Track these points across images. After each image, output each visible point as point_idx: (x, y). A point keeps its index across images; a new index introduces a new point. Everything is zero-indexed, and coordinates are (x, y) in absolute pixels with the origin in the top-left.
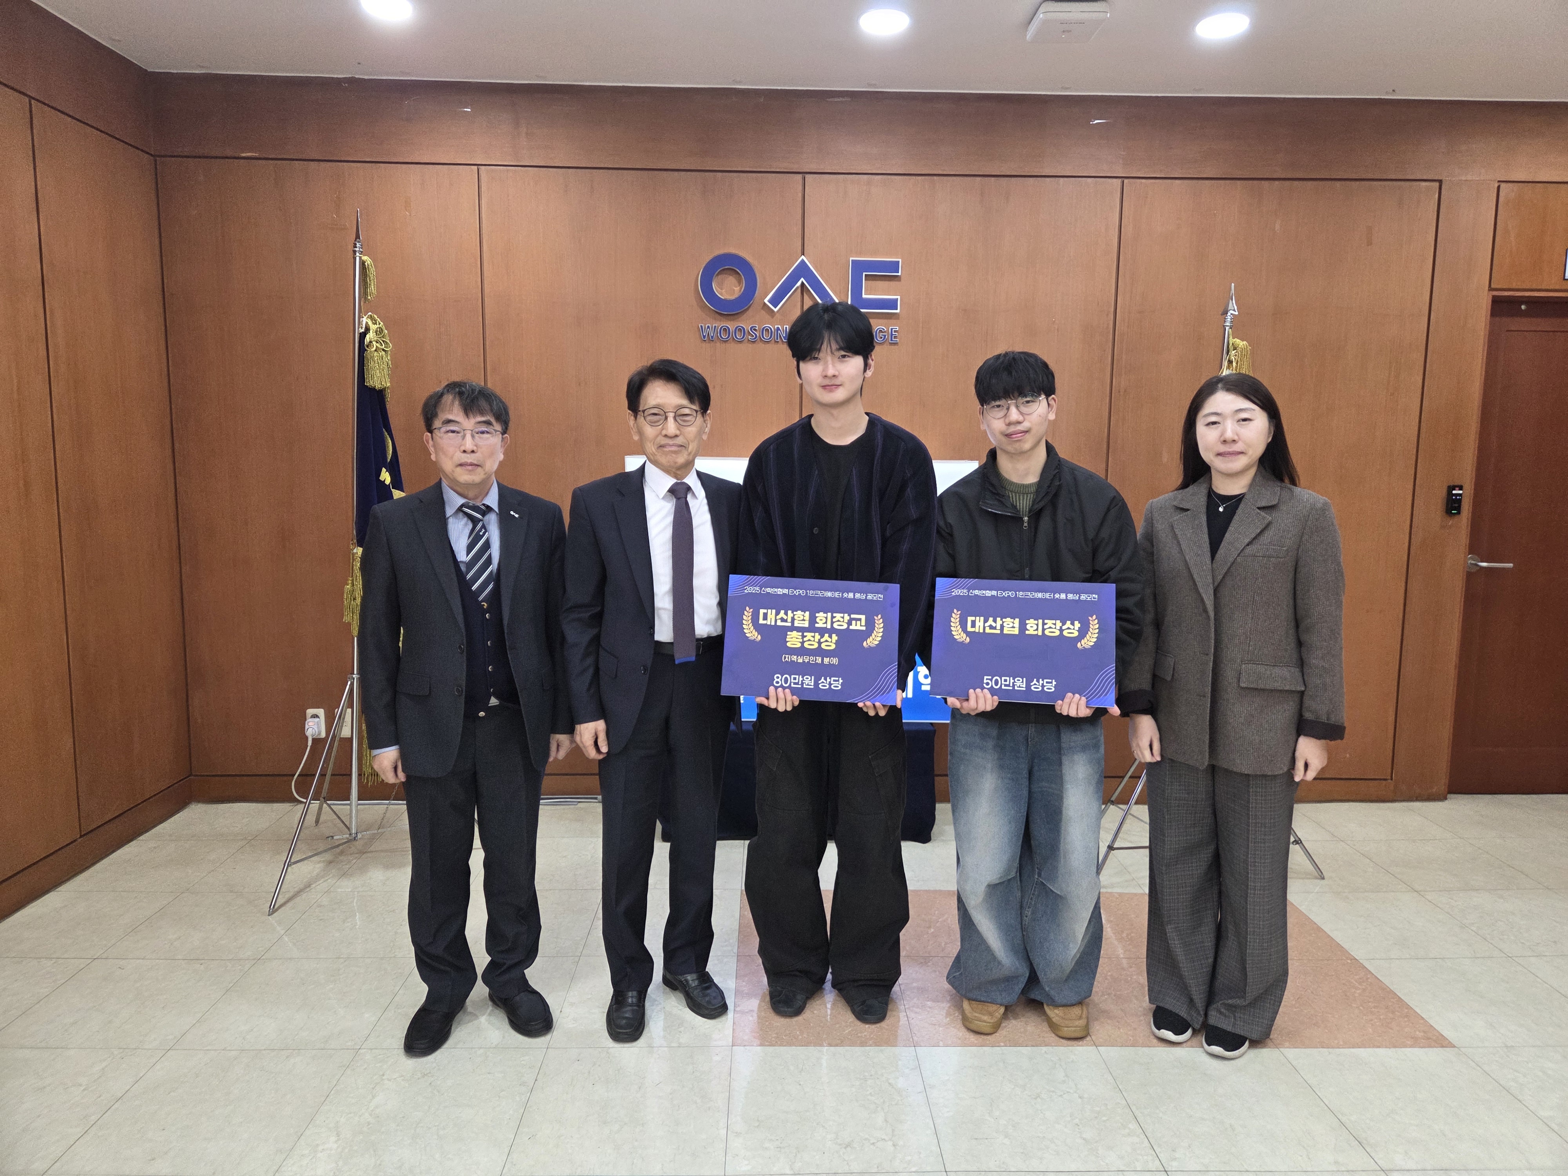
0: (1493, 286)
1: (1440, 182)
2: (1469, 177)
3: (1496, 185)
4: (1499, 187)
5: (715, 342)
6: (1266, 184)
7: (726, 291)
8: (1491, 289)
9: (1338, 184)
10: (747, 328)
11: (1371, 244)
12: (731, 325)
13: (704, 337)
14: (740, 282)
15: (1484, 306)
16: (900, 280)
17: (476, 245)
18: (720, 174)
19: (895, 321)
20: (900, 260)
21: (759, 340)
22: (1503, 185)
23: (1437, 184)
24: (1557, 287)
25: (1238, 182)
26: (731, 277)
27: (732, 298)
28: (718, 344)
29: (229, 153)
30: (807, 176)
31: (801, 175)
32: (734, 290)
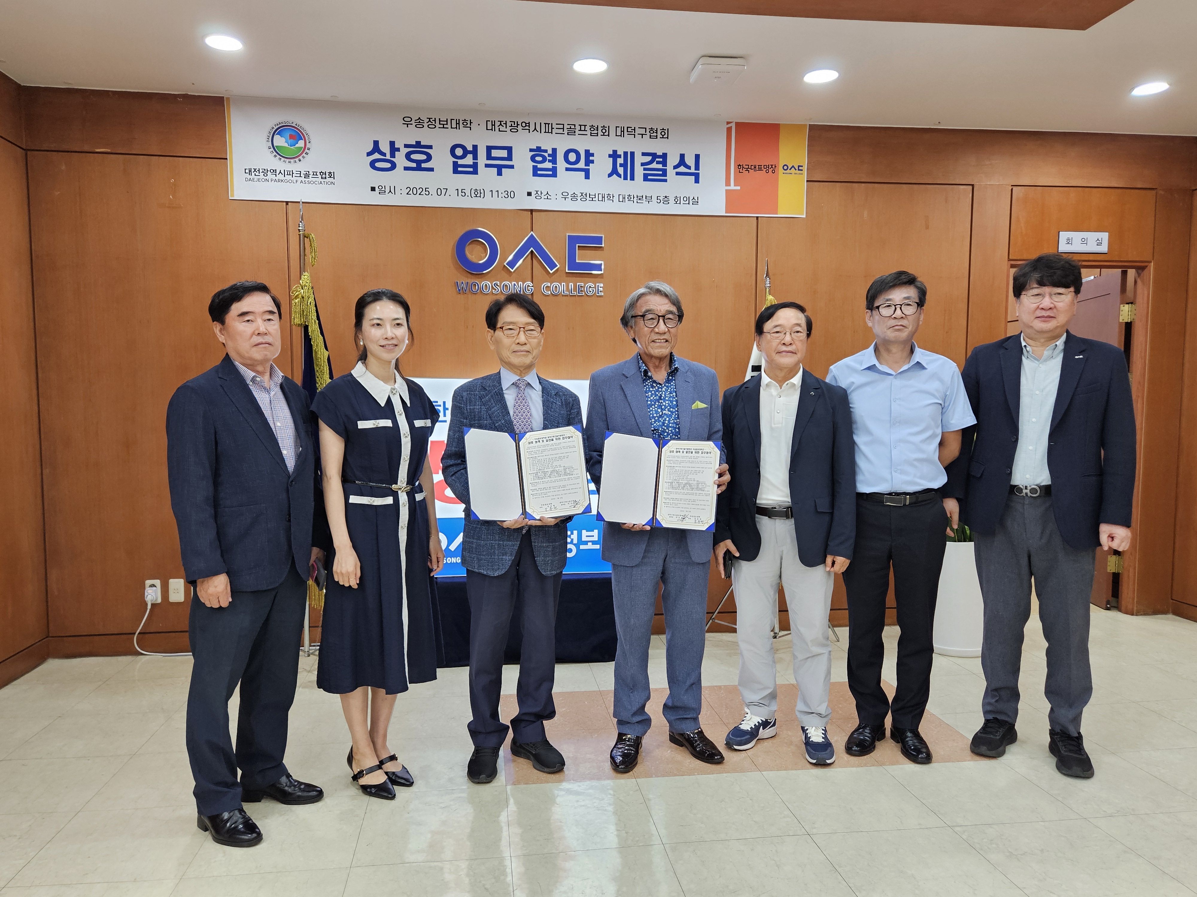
0: (1010, 258)
1: (973, 185)
2: (992, 183)
3: (1010, 188)
5: (468, 295)
7: (476, 257)
10: (492, 283)
11: (928, 228)
12: (480, 282)
13: (459, 290)
14: (485, 250)
15: (1005, 272)
16: (603, 250)
19: (600, 279)
20: (603, 236)
21: (500, 293)
22: (1014, 188)
23: (971, 187)
26: (478, 246)
27: (481, 262)
28: (470, 296)
29: (86, 148)
32: (481, 256)
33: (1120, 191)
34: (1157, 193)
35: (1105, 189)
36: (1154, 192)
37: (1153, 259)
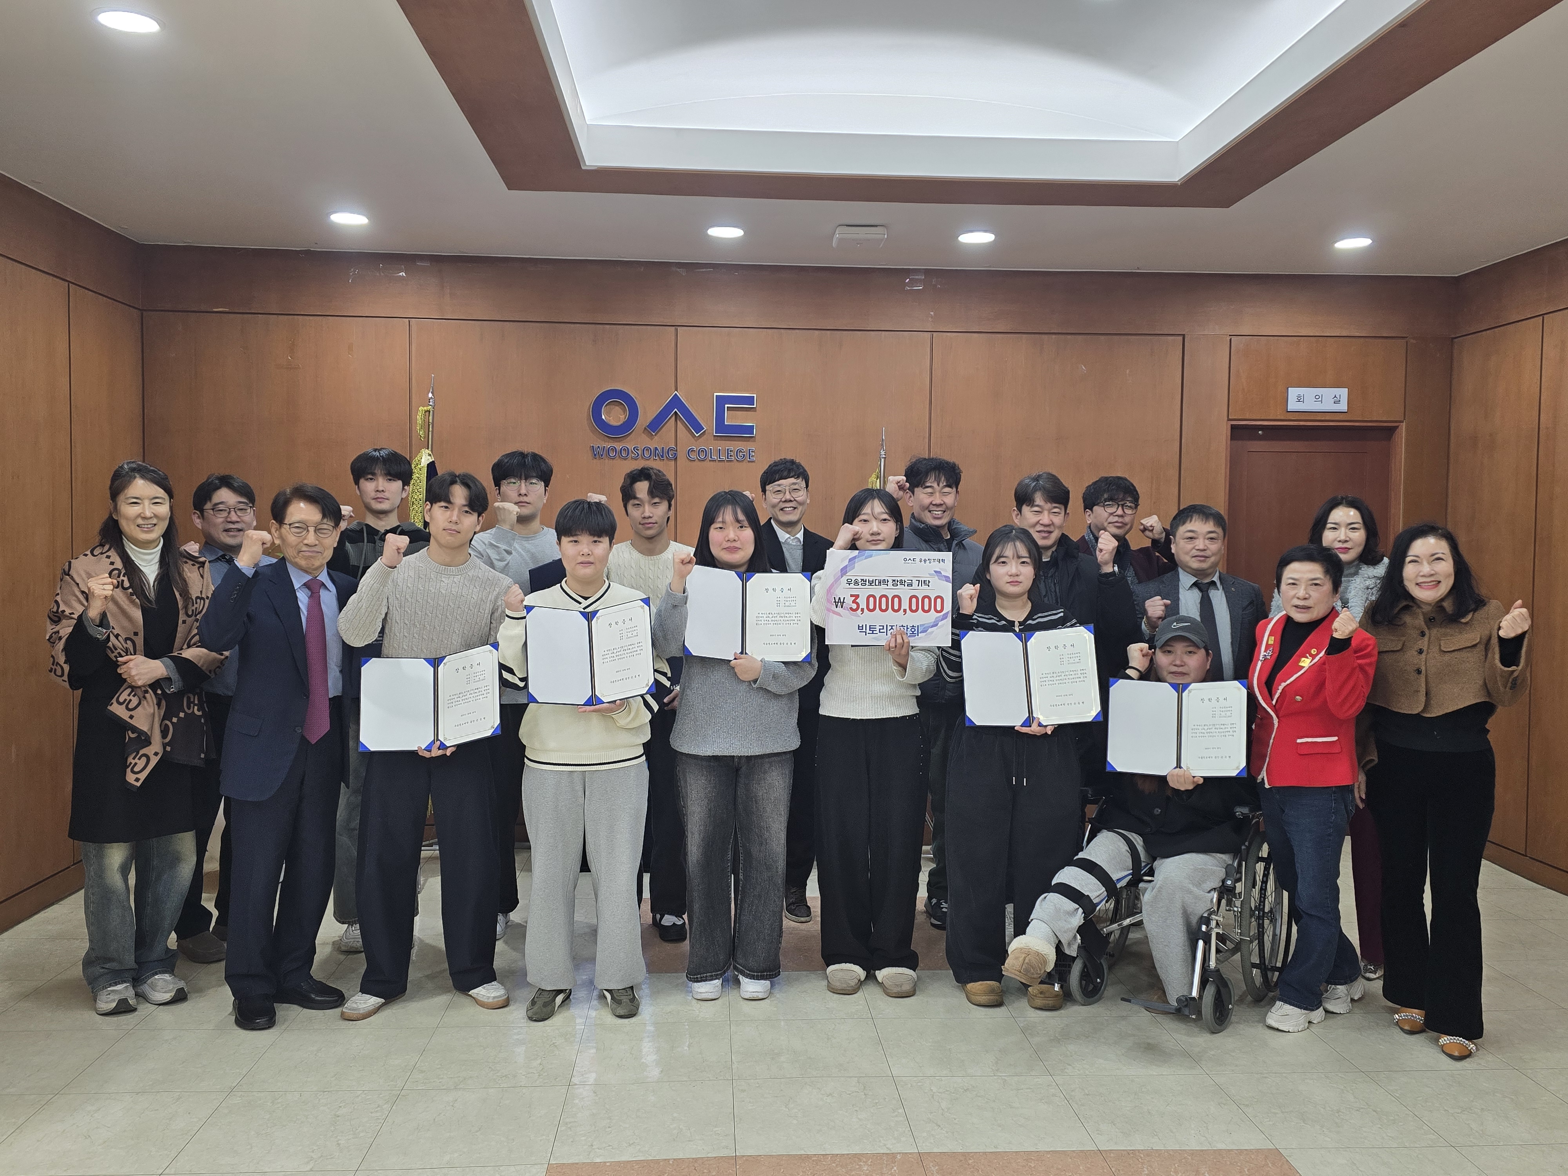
0: (1230, 417)
1: (1184, 336)
2: (1206, 332)
3: (1228, 338)
4: (1231, 340)
5: (605, 460)
6: (1045, 337)
7: (613, 419)
8: (1229, 420)
9: (1102, 337)
10: (631, 447)
12: (618, 446)
13: (595, 455)
14: (625, 411)
15: (1225, 432)
16: (756, 411)
17: (406, 381)
18: (608, 326)
19: (752, 443)
20: (755, 395)
21: (640, 458)
22: (1233, 338)
23: (1181, 338)
24: (1282, 418)
25: (1024, 336)
26: (617, 407)
27: (619, 424)
28: (607, 461)
29: (203, 308)
30: (679, 328)
31: (674, 328)
32: (620, 418)
33: (1362, 340)
34: (1407, 342)
35: (1342, 339)
36: (1404, 341)
37: (1404, 419)
